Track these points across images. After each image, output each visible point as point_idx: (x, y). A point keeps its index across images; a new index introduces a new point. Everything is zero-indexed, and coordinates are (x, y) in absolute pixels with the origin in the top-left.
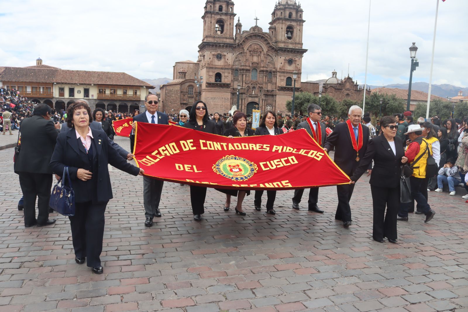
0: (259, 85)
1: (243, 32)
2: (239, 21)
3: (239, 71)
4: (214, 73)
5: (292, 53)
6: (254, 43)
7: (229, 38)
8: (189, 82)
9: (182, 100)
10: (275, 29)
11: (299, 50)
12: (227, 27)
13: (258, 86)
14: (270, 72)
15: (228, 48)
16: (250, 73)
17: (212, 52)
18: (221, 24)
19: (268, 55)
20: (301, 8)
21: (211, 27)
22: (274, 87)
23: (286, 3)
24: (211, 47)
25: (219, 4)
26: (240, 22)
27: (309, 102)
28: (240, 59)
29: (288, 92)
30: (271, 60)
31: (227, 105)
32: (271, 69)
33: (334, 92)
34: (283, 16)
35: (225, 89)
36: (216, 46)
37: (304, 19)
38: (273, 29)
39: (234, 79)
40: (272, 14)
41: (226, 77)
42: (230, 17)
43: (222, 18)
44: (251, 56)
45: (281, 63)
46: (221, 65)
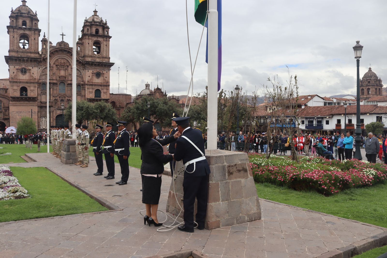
0: (68, 98)
1: (49, 46)
4: (18, 87)
5: (99, 67)
6: (61, 57)
7: (34, 53)
10: (82, 44)
11: (106, 64)
12: (32, 42)
13: (66, 99)
14: (78, 85)
15: (33, 62)
16: (57, 86)
17: (15, 67)
20: (107, 25)
21: (13, 42)
22: (83, 99)
23: (93, 20)
24: (14, 61)
25: (22, 19)
26: (45, 37)
30: (80, 73)
31: (34, 118)
32: (79, 82)
34: (89, 32)
35: (31, 103)
36: (20, 60)
37: (110, 35)
38: (80, 44)
39: (41, 92)
40: (81, 31)
41: (32, 91)
42: (35, 32)
43: (26, 34)
44: (58, 70)
45: (89, 76)
46: (26, 79)
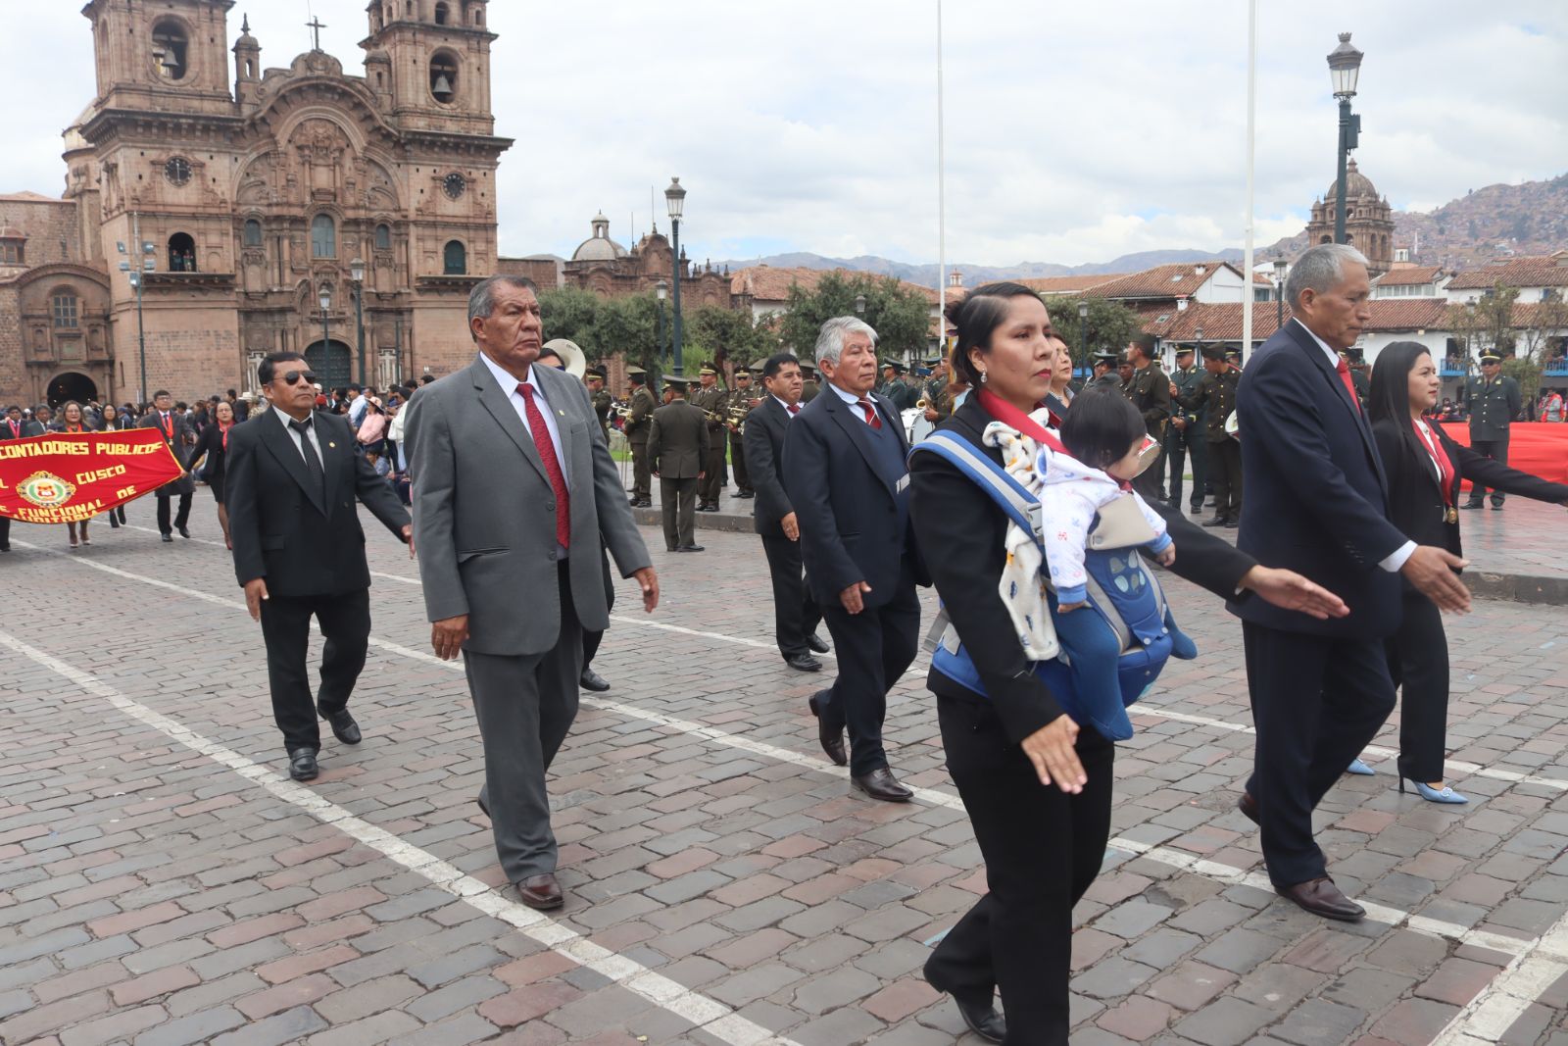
0: (346, 277)
1: (265, 72)
2: (245, 29)
3: (264, 227)
4: (161, 237)
5: (457, 153)
6: (314, 115)
7: (215, 98)
8: (54, 275)
9: (32, 351)
10: (388, 62)
11: (482, 142)
12: (202, 53)
13: (340, 281)
14: (379, 226)
15: (212, 134)
16: (305, 231)
17: (146, 152)
18: (175, 39)
19: (371, 161)
21: (131, 51)
22: (400, 280)
24: (140, 130)
26: (251, 34)
27: (590, 322)
28: (265, 178)
29: (455, 297)
30: (384, 179)
31: (228, 359)
32: (385, 213)
33: (609, 288)
34: (415, 18)
35: (212, 296)
36: (163, 126)
37: (491, 26)
38: (380, 62)
39: (246, 255)
40: (368, 10)
41: (213, 250)
42: (211, 12)
43: (177, 17)
44: (307, 166)
45: (422, 191)
46: (190, 202)
